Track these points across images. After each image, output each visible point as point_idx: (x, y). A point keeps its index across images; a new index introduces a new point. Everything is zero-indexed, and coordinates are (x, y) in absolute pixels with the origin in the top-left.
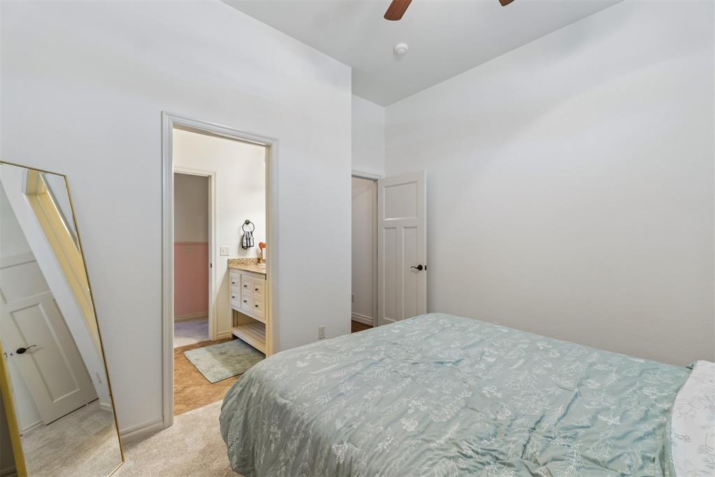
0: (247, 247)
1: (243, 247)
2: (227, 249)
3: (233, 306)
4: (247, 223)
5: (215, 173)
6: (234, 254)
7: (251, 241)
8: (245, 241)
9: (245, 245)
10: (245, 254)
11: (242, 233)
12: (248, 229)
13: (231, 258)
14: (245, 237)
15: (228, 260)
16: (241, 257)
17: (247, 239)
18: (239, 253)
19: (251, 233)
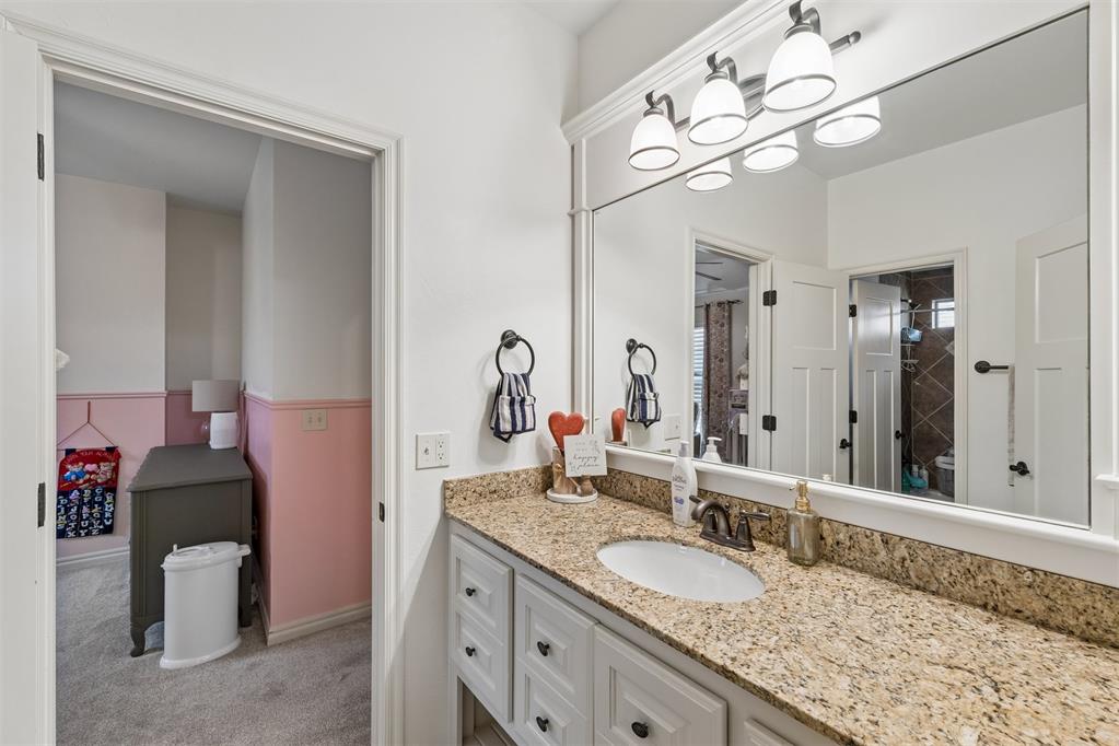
0: (514, 431)
1: (498, 433)
2: (441, 443)
3: (461, 671)
4: (509, 341)
5: (398, 144)
6: (465, 463)
7: (528, 410)
8: (506, 411)
9: (506, 426)
10: (502, 458)
11: (494, 379)
12: (515, 361)
13: (453, 475)
14: (505, 397)
15: (445, 485)
16: (489, 470)
17: (512, 403)
18: (483, 456)
19: (525, 377)
